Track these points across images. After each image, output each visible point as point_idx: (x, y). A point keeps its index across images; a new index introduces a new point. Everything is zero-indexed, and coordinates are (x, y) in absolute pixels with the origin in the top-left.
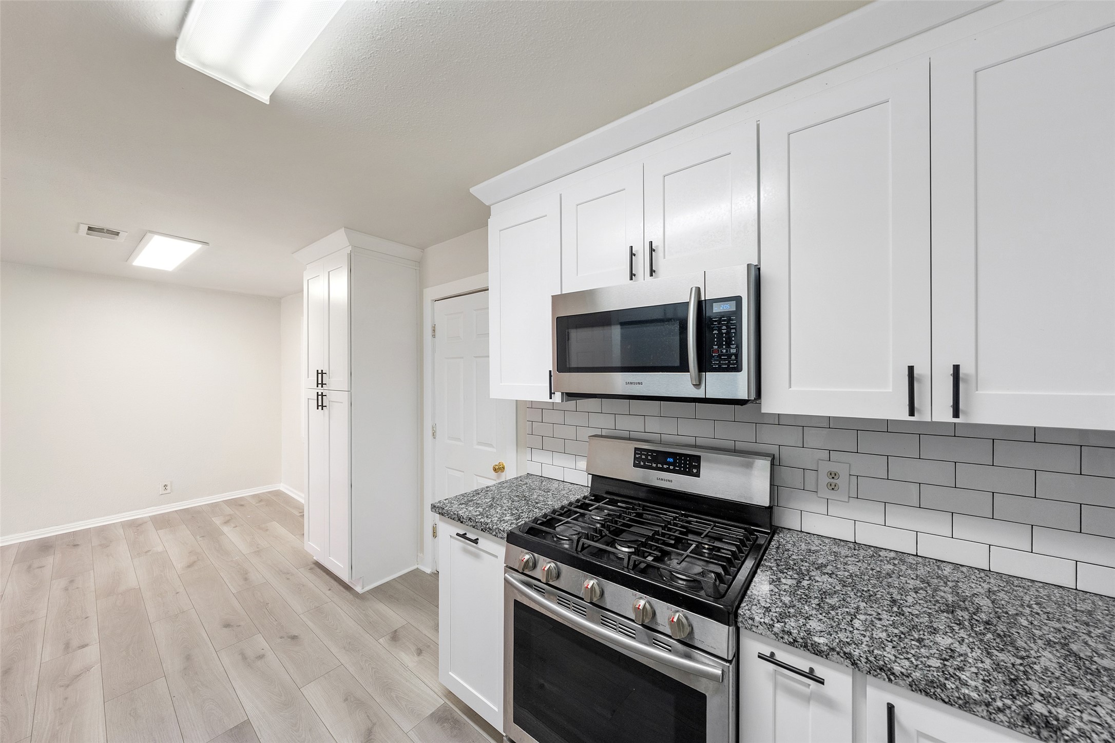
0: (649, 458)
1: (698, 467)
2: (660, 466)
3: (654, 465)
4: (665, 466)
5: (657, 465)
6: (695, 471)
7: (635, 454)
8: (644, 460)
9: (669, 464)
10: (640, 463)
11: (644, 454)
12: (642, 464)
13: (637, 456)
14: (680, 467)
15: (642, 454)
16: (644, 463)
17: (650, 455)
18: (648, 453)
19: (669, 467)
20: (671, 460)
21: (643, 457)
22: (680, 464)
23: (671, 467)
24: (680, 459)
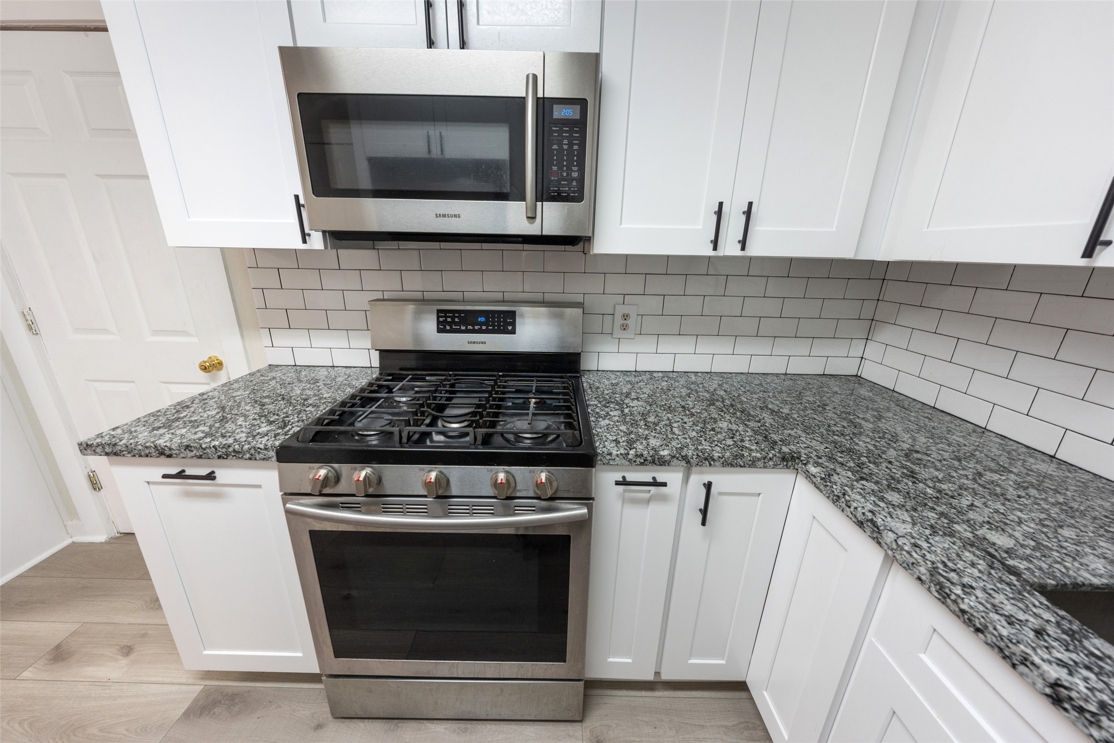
0: (457, 320)
1: (513, 324)
2: (470, 327)
3: (463, 328)
4: (476, 327)
5: (467, 327)
6: (510, 328)
7: (438, 317)
8: (450, 324)
9: (481, 324)
10: (445, 327)
11: (449, 317)
12: (448, 328)
13: (441, 319)
14: (493, 326)
15: (446, 317)
16: (451, 327)
17: (457, 317)
18: (454, 315)
19: (481, 327)
20: (482, 319)
21: (449, 320)
22: (493, 322)
23: (484, 328)
24: (493, 317)
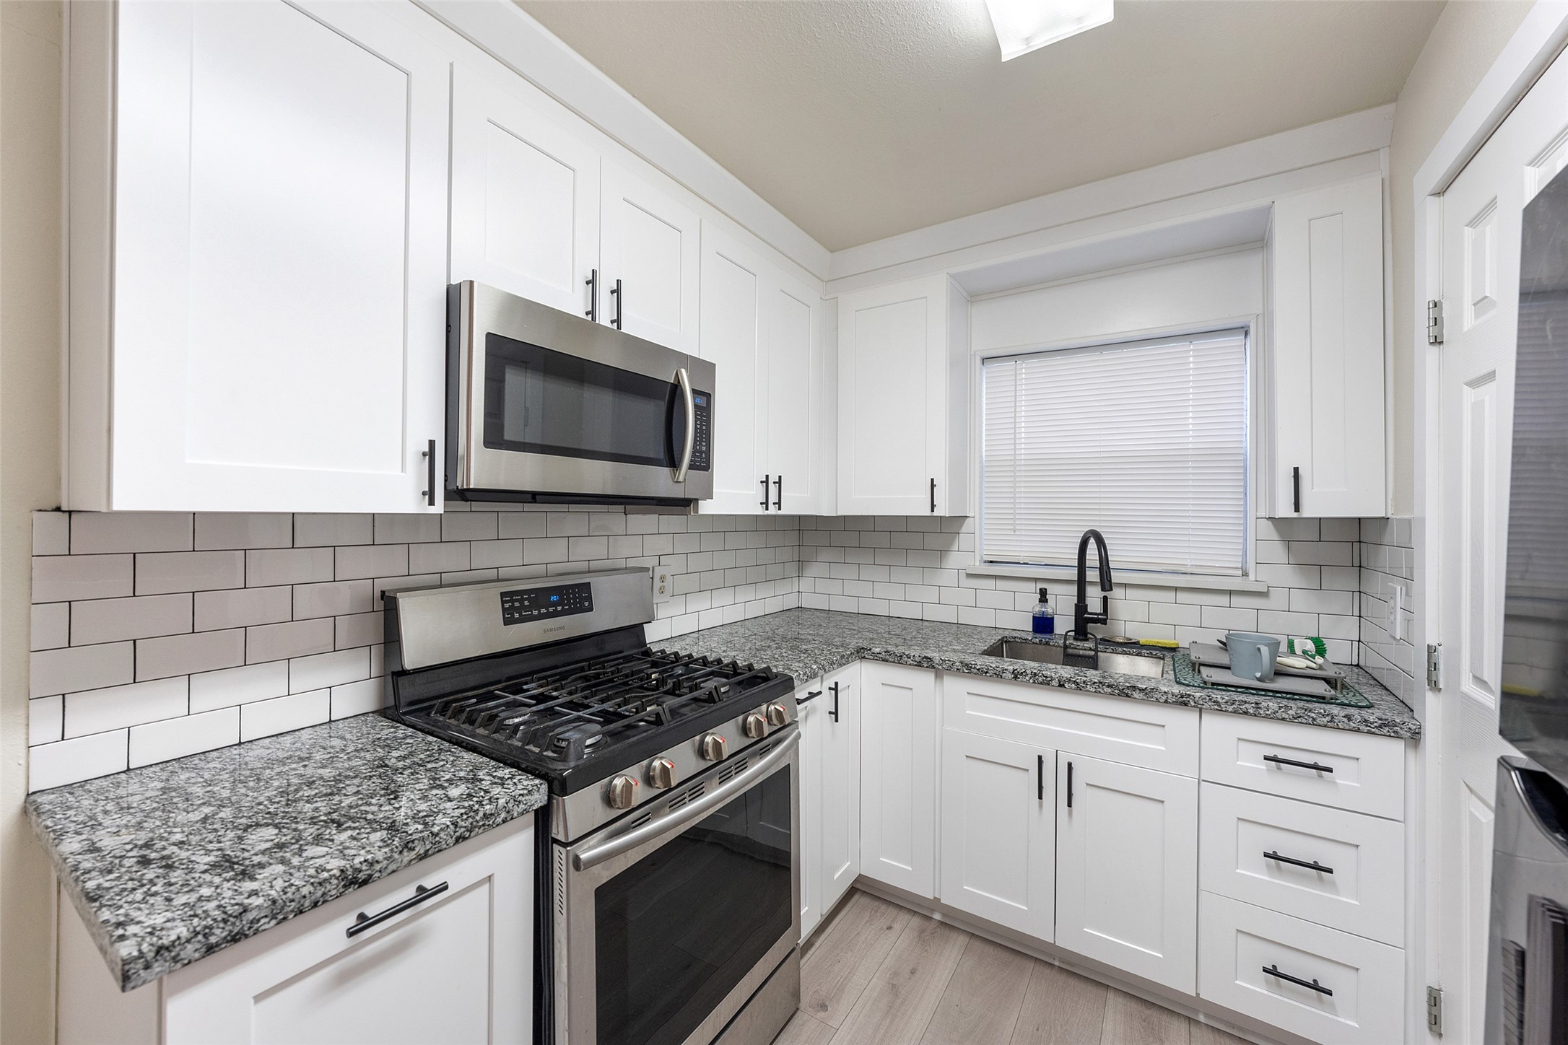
0: (526, 603)
1: (589, 598)
2: (544, 611)
3: (535, 613)
4: (551, 609)
5: (539, 611)
6: (586, 604)
7: (503, 602)
8: (518, 610)
9: (555, 604)
10: (513, 616)
11: (517, 600)
12: (517, 616)
13: (507, 606)
14: (569, 604)
15: (513, 601)
16: (520, 615)
17: (526, 599)
18: (522, 597)
19: (556, 608)
20: (554, 598)
21: (517, 604)
22: (569, 599)
23: (559, 608)
24: (568, 594)
